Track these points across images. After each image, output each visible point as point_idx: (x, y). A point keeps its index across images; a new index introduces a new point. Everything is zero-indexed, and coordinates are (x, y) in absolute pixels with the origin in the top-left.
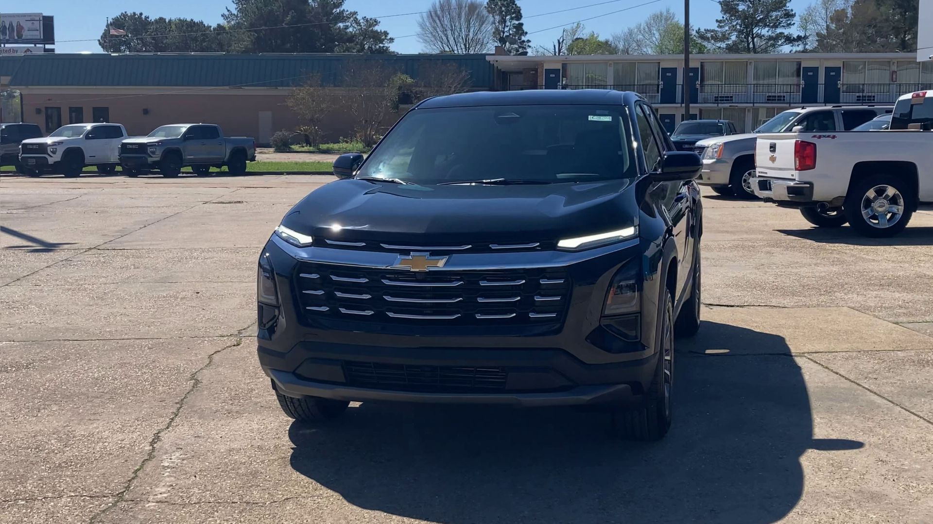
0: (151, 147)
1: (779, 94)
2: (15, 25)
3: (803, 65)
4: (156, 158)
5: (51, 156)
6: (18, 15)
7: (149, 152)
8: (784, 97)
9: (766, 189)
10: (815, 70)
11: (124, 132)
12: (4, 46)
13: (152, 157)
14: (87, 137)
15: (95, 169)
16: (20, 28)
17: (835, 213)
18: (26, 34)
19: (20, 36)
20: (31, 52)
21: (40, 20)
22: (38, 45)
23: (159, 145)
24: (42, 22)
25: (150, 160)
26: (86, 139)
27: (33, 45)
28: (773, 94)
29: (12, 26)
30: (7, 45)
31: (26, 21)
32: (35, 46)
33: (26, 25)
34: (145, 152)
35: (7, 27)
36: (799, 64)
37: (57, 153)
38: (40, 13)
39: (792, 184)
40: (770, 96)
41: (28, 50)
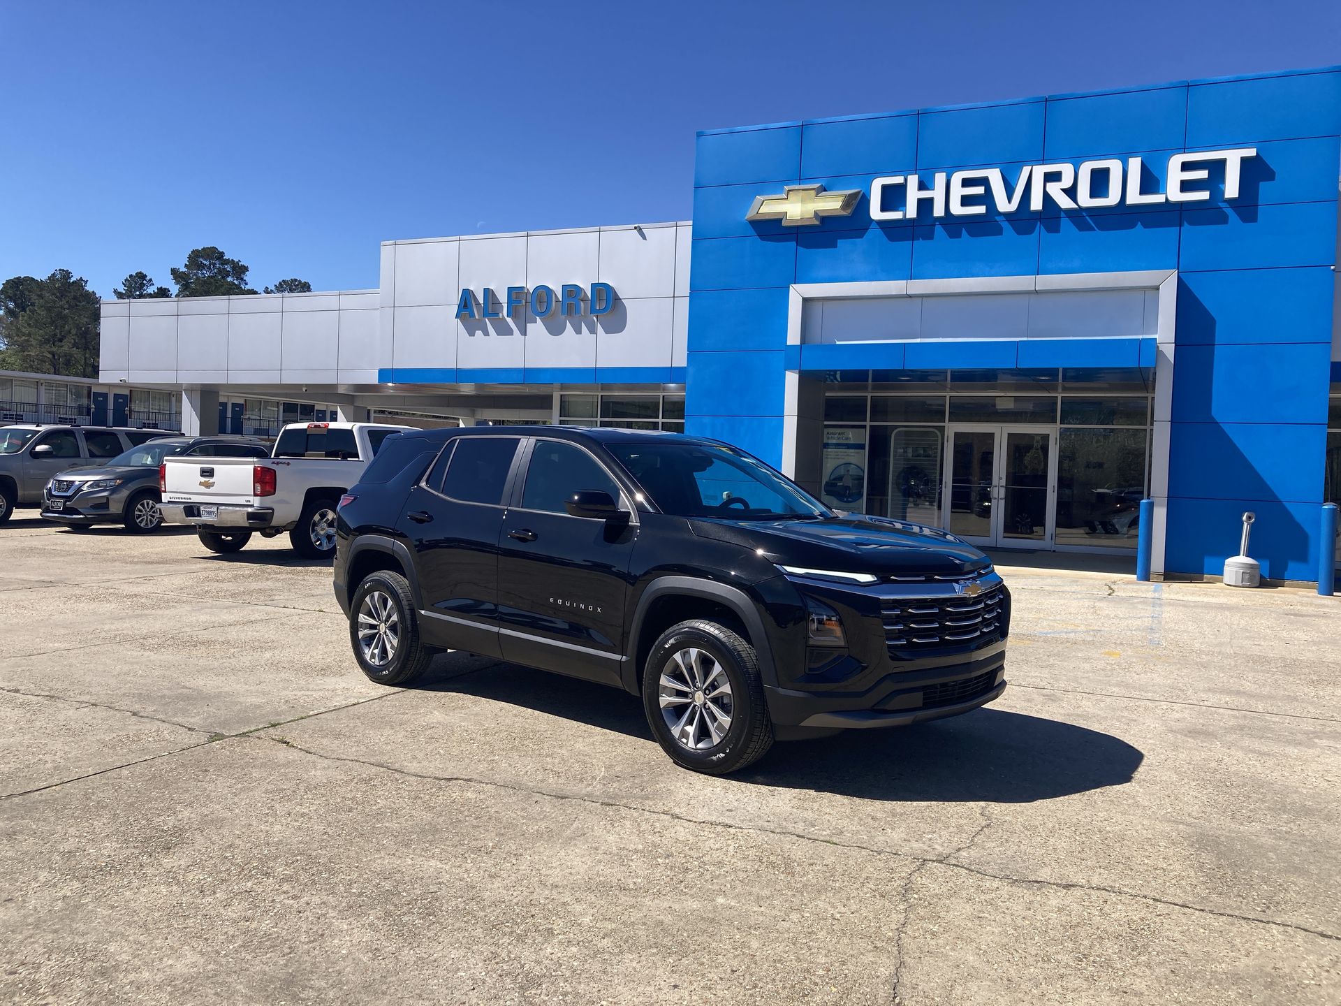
1: (70, 417)
3: (93, 390)
8: (75, 419)
9: (194, 516)
10: (105, 396)
17: (230, 538)
28: (65, 416)
36: (90, 388)
39: (250, 510)
40: (61, 418)
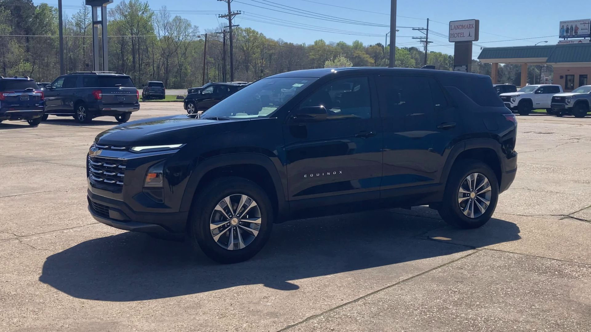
0: (568, 99)
2: (574, 27)
4: (571, 105)
5: (512, 103)
6: (576, 21)
7: (566, 102)
11: (561, 89)
12: (567, 39)
13: (568, 105)
14: (536, 92)
15: (545, 111)
16: (577, 29)
18: (580, 32)
19: (576, 32)
20: (582, 42)
21: (589, 23)
22: (586, 38)
23: (572, 98)
24: (590, 24)
25: (567, 107)
26: (535, 93)
27: (583, 38)
29: (572, 27)
30: (569, 39)
31: (581, 24)
32: (585, 38)
33: (580, 27)
34: (564, 102)
35: (569, 29)
37: (516, 102)
38: (589, 19)
41: (580, 41)
